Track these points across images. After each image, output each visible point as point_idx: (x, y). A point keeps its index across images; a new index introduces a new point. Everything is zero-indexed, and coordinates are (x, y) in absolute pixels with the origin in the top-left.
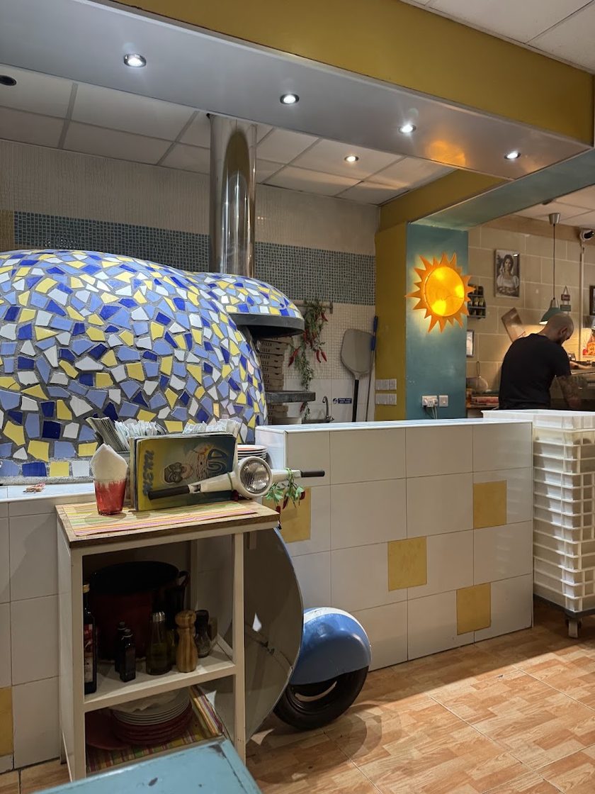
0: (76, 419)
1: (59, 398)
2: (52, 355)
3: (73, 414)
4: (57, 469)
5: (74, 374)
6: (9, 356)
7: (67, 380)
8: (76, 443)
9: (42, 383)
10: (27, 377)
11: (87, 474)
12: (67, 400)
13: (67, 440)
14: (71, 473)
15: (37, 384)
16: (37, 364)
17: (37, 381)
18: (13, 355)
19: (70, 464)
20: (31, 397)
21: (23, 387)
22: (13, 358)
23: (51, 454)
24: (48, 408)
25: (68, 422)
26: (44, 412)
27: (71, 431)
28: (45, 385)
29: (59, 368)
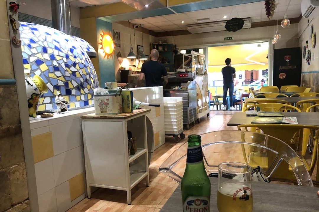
0: (74, 88)
1: (69, 81)
2: (63, 65)
3: (74, 87)
4: (72, 105)
5: (71, 73)
6: (50, 66)
7: (69, 74)
8: (75, 96)
9: (63, 75)
10: (58, 73)
11: (79, 107)
12: (71, 81)
13: (73, 95)
14: (75, 107)
15: (62, 76)
16: (60, 69)
17: (61, 75)
18: (51, 66)
19: (75, 103)
20: (61, 81)
21: (58, 77)
22: (51, 67)
23: (70, 100)
24: (66, 84)
25: (73, 89)
26: (66, 86)
27: (74, 92)
28: (64, 76)
29: (66, 70)
